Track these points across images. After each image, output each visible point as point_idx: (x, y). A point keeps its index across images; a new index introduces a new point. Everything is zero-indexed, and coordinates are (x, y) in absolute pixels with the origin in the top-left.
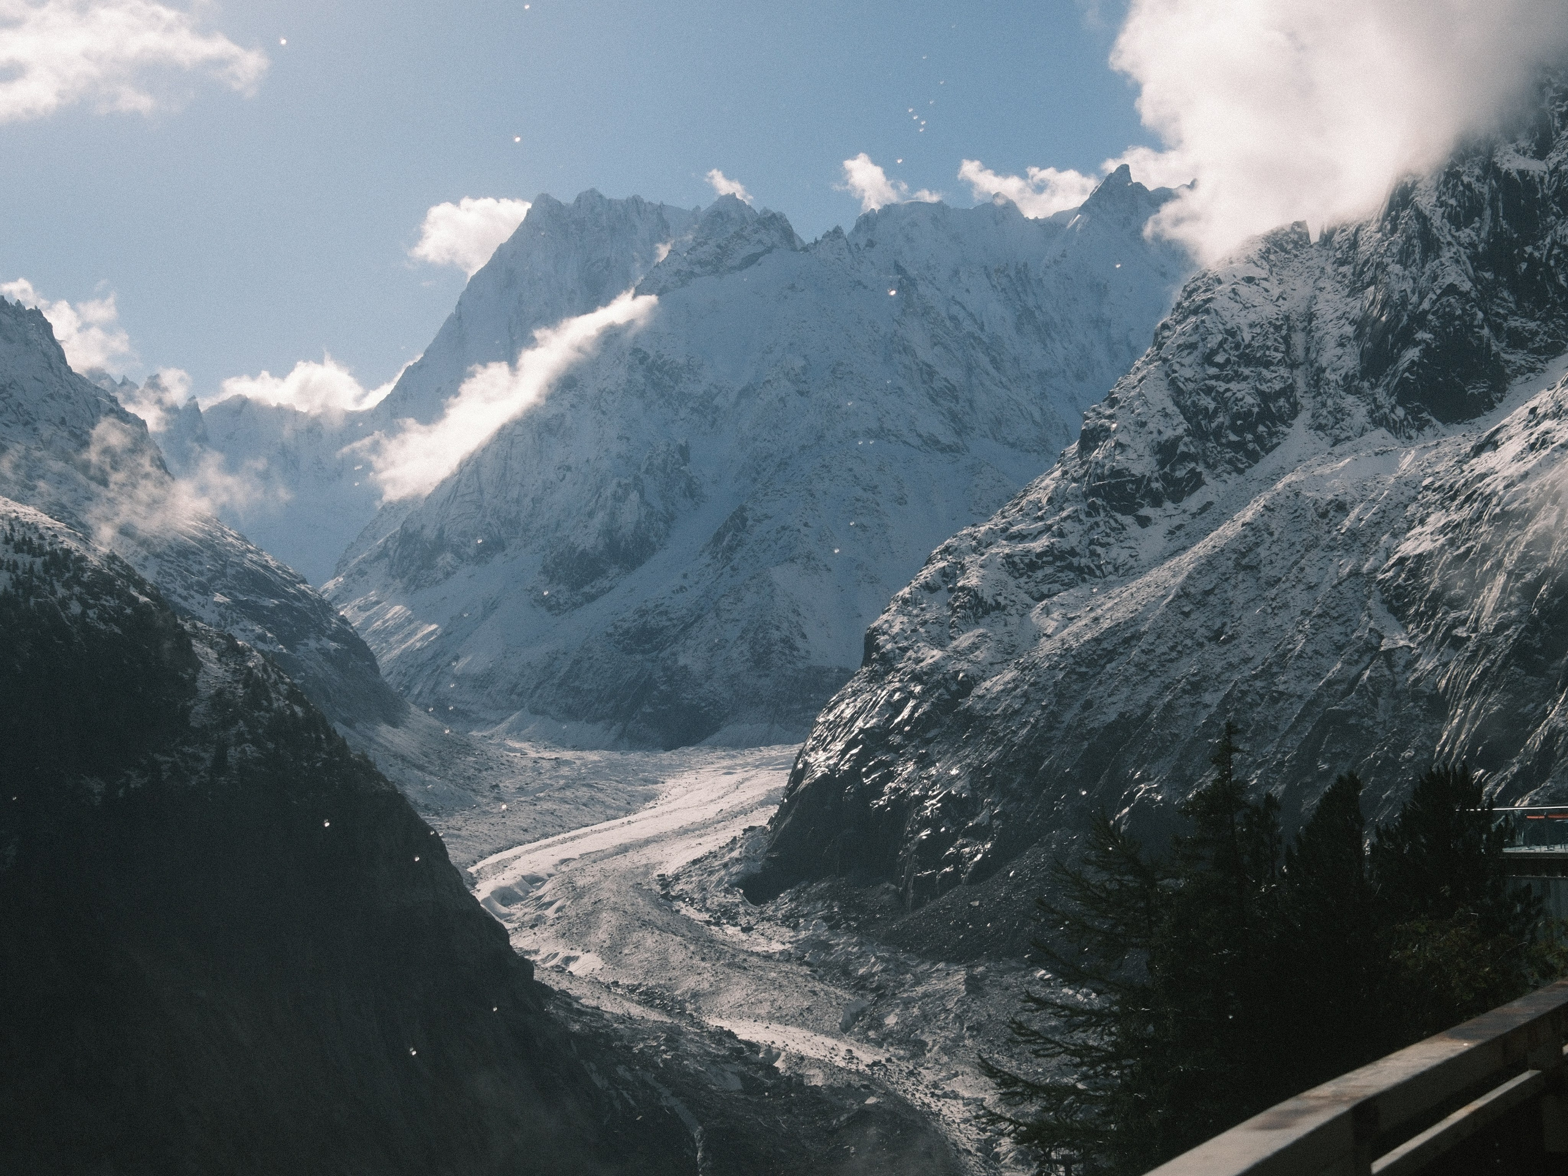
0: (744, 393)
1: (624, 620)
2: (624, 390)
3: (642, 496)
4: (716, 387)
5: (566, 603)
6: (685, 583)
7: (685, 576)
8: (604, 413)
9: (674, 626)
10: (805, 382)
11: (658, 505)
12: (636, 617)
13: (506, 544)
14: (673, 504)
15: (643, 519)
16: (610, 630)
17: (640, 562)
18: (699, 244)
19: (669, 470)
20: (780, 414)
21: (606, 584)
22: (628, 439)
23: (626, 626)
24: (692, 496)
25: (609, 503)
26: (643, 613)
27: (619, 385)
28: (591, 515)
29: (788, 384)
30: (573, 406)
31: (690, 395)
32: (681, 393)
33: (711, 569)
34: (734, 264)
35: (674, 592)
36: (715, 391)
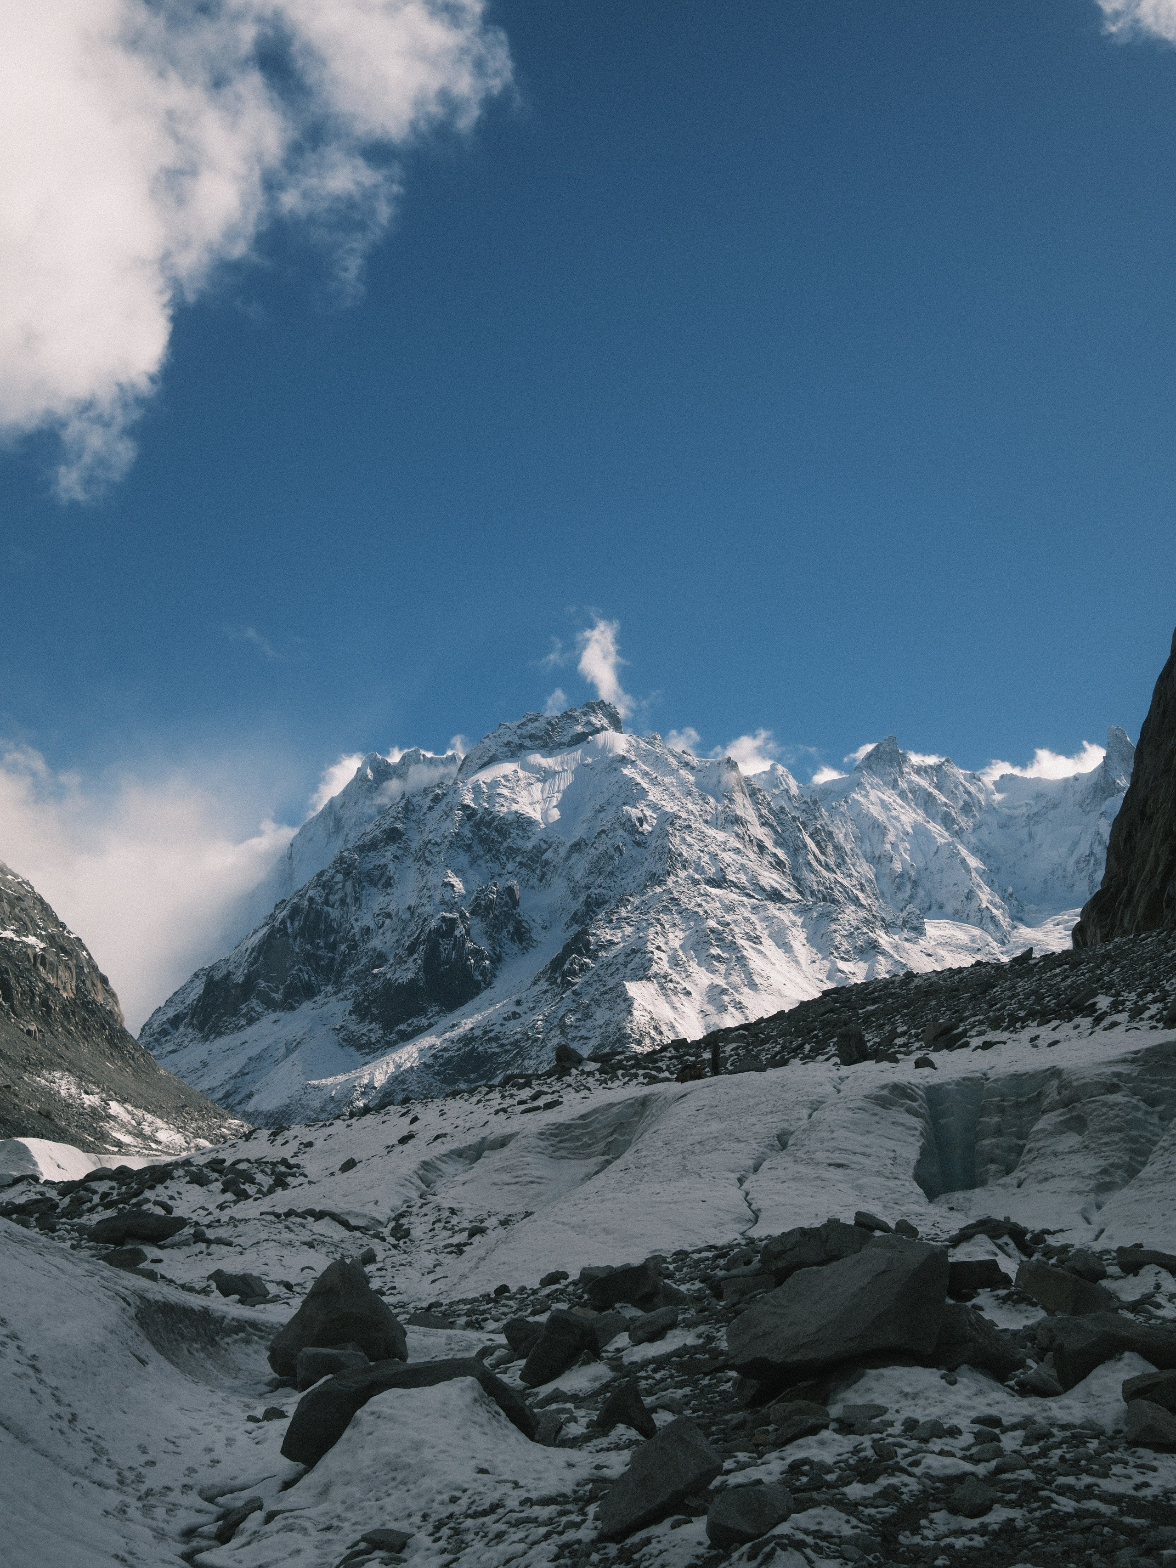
0: (577, 847)
1: (445, 1050)
2: (451, 843)
3: (468, 932)
4: (546, 842)
5: (378, 1042)
6: (518, 1010)
7: (518, 1003)
8: (428, 863)
9: (506, 1052)
11: (486, 945)
12: (461, 1045)
13: (317, 990)
14: (501, 947)
15: (468, 956)
16: (430, 1061)
17: (464, 1002)
18: (530, 720)
19: (497, 912)
20: (617, 862)
21: (425, 1022)
23: (446, 1055)
24: (521, 941)
25: (432, 937)
26: (468, 1041)
27: (446, 837)
28: (411, 950)
29: (625, 834)
30: (396, 857)
31: (518, 849)
32: (509, 847)
33: (549, 995)
34: (563, 741)
35: (505, 1019)
36: (545, 846)
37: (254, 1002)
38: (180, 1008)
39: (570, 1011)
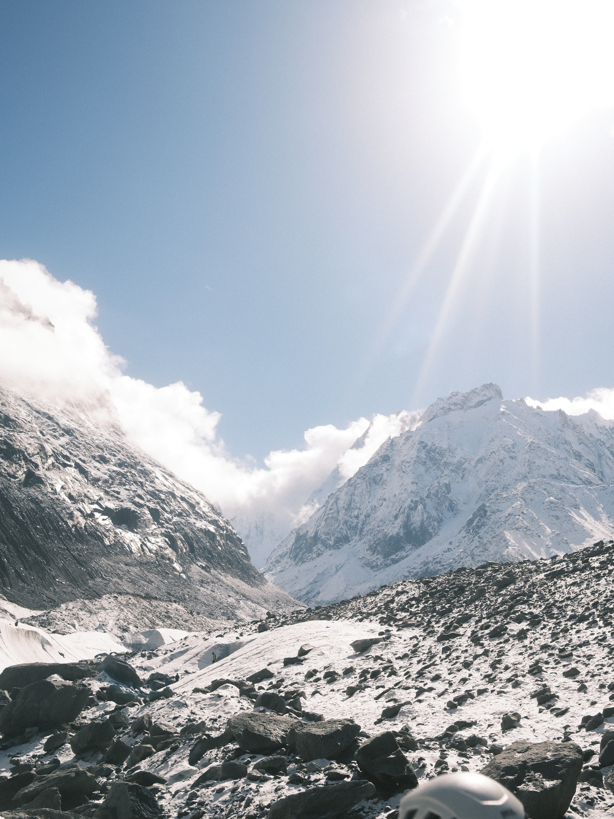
0: (480, 461)
1: (414, 568)
2: (415, 461)
3: (425, 507)
4: (464, 459)
5: (381, 564)
6: (451, 547)
7: (451, 543)
8: (404, 472)
9: (445, 569)
10: (514, 452)
11: (434, 513)
12: (422, 566)
13: (351, 539)
14: (442, 514)
15: (425, 519)
16: (407, 574)
17: (424, 543)
18: (454, 395)
19: (439, 496)
20: (501, 468)
21: (404, 554)
22: (417, 483)
23: (415, 571)
24: (453, 511)
25: (407, 510)
26: (426, 564)
27: (412, 458)
28: (396, 517)
29: (505, 453)
30: (387, 470)
31: (450, 463)
32: (445, 462)
33: (466, 539)
34: (472, 405)
35: (444, 552)
36: (464, 461)
37: (320, 545)
38: (285, 549)
39: (476, 547)
